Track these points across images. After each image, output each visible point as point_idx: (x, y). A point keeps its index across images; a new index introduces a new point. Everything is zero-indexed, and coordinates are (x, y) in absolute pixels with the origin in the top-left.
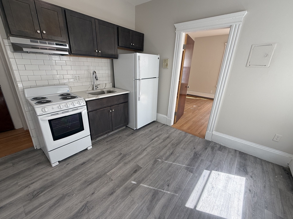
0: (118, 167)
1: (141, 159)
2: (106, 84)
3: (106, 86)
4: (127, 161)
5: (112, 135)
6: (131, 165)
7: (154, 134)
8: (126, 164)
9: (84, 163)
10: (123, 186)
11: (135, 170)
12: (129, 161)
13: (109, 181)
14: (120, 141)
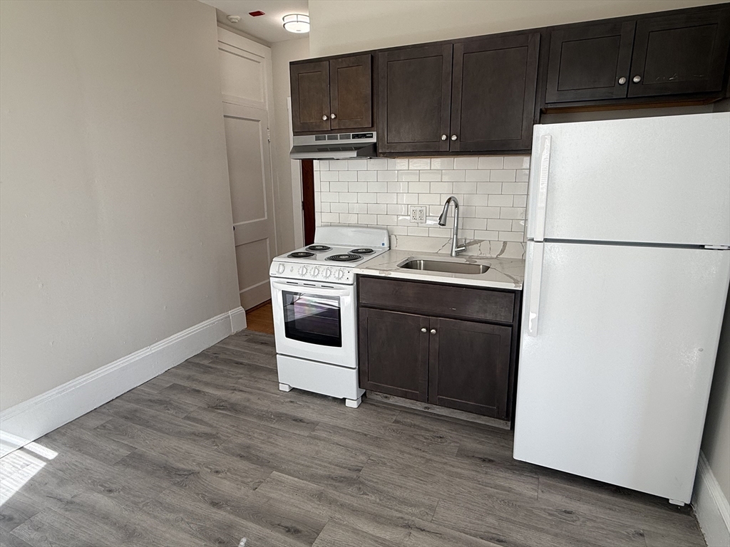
0: (302, 483)
1: (356, 531)
2: (505, 243)
3: (502, 251)
4: (332, 493)
5: (438, 418)
6: (319, 511)
7: (549, 538)
8: (320, 496)
9: (301, 421)
10: (237, 519)
11: (299, 527)
12: (332, 502)
13: (251, 484)
14: (420, 447)
